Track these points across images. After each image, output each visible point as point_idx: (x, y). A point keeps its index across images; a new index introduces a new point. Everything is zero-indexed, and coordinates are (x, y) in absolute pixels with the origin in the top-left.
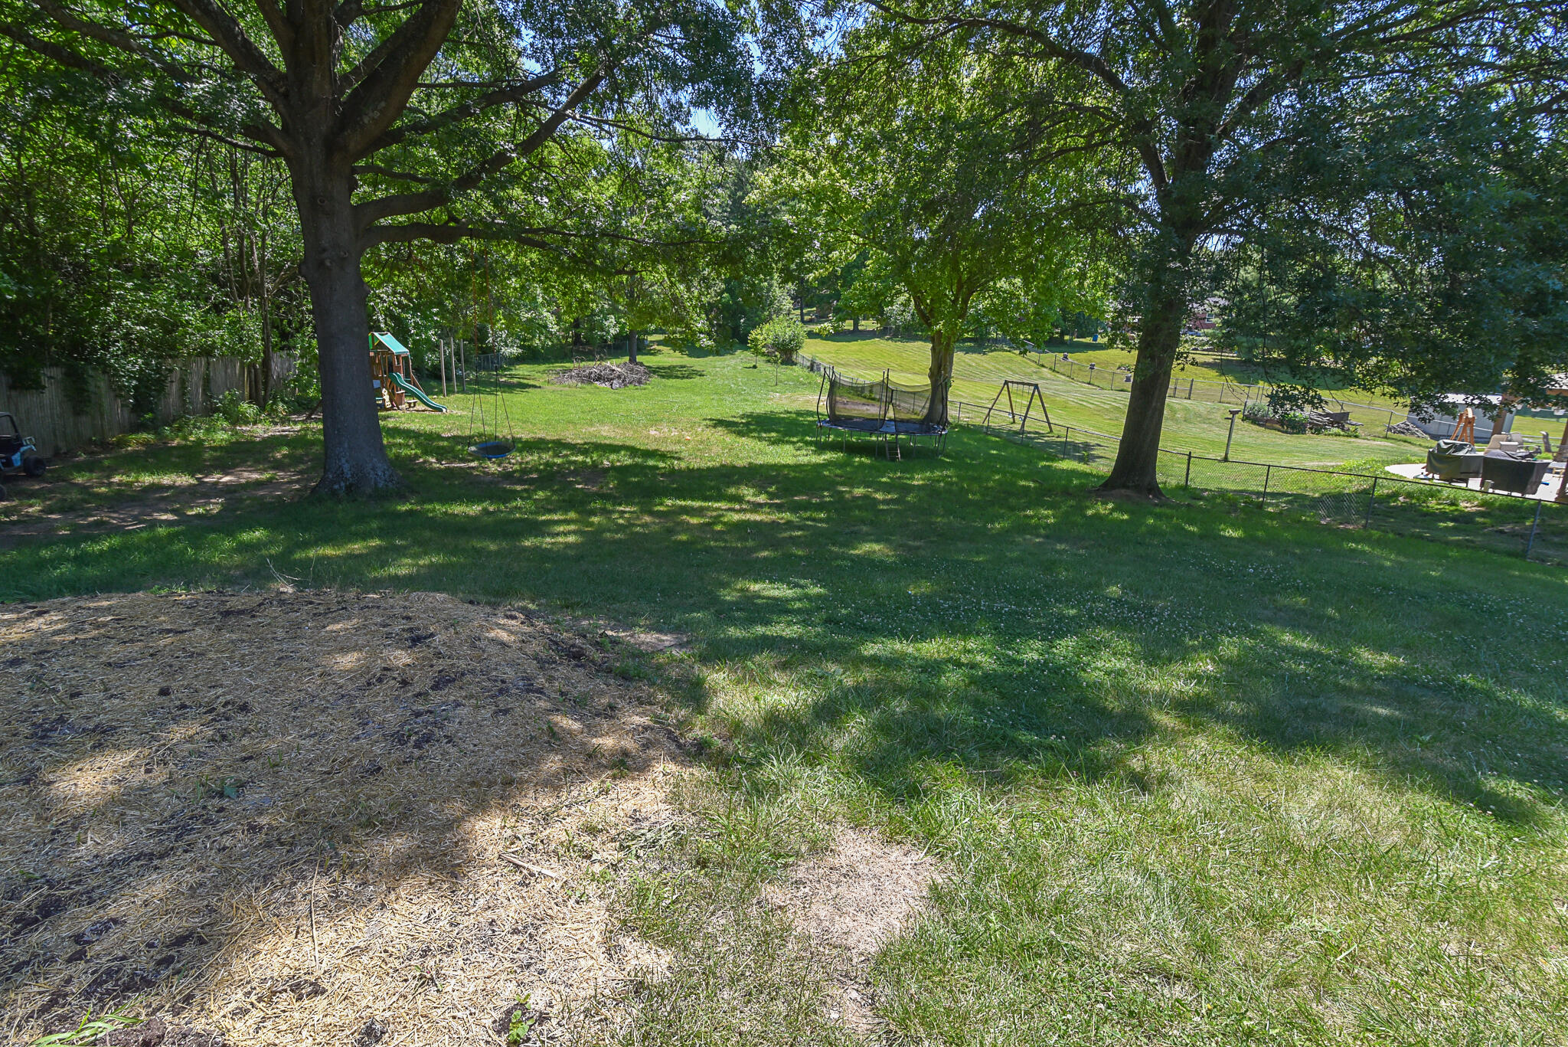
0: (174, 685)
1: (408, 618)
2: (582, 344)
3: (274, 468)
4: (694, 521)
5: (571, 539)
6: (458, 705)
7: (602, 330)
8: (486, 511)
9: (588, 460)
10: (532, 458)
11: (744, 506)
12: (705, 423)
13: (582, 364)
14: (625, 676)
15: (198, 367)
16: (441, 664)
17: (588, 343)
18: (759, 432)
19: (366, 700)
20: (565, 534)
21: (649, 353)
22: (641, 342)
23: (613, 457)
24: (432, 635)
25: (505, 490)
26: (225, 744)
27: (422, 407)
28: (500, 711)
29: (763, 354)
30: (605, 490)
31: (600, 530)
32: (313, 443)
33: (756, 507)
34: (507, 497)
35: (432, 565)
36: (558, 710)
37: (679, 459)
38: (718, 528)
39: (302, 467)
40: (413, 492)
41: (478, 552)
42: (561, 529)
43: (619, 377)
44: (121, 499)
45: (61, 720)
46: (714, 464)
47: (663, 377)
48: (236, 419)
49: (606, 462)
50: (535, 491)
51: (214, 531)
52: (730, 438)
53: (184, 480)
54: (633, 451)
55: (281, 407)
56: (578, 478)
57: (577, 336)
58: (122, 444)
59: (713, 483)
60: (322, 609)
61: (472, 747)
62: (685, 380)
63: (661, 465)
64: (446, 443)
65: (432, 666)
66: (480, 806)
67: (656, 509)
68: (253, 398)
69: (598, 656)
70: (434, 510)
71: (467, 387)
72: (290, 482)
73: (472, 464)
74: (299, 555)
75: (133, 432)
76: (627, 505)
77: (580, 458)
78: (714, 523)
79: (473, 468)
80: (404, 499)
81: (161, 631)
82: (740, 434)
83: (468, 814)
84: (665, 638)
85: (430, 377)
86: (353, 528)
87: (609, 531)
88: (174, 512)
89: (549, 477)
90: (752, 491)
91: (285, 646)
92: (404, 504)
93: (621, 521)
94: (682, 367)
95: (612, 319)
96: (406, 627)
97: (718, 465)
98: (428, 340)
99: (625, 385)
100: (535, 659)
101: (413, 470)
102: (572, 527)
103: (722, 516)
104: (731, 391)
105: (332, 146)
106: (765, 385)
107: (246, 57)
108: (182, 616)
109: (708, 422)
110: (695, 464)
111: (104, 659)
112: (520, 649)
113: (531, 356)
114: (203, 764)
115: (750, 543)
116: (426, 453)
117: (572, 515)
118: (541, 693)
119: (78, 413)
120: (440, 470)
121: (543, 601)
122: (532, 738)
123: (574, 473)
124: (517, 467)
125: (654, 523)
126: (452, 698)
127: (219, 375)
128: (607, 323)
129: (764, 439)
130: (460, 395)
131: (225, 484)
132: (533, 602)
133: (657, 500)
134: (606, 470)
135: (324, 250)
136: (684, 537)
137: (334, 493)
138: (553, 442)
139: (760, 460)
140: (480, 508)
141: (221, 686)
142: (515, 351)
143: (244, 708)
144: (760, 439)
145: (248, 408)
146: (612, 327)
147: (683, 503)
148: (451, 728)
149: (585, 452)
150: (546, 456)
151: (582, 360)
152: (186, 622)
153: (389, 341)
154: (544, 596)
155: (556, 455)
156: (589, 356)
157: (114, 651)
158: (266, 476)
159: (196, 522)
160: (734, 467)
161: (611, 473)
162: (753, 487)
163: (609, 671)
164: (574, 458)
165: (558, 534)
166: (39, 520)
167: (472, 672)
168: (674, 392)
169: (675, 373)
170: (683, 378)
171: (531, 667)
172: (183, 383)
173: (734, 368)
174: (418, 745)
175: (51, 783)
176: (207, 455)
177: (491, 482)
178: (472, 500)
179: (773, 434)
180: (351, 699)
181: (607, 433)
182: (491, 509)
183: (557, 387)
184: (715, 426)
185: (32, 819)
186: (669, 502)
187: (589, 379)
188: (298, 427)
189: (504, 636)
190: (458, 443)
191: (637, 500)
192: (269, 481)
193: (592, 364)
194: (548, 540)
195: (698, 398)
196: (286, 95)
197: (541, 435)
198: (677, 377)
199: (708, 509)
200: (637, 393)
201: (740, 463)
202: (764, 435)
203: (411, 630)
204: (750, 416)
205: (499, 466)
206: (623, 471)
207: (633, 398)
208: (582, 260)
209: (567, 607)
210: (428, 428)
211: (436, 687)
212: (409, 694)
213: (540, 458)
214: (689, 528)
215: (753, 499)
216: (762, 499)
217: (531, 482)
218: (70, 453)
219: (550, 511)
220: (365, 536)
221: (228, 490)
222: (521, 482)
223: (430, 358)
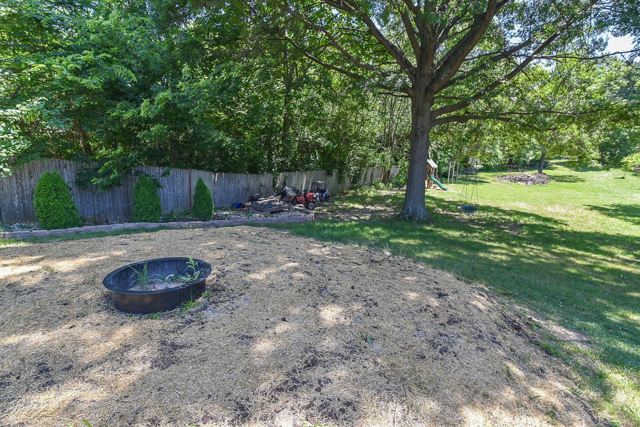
0: (356, 286)
1: (437, 283)
2: (512, 164)
3: (386, 206)
4: (579, 262)
5: (504, 258)
6: (459, 337)
7: (525, 157)
8: (462, 236)
9: (512, 219)
10: (484, 215)
11: (615, 260)
12: (584, 207)
13: (512, 173)
14: (548, 352)
15: (370, 171)
16: (452, 311)
17: (516, 163)
18: (626, 216)
19: (419, 318)
20: (502, 254)
21: (550, 169)
22: (546, 163)
23: (526, 219)
24: (447, 295)
25: (470, 227)
26: (369, 317)
27: (438, 188)
28: (480, 348)
29: (631, 171)
30: (520, 235)
31: (519, 256)
32: (400, 198)
33: (626, 262)
34: (471, 231)
35: (439, 256)
36: (510, 359)
37: (566, 225)
38: (598, 269)
39: (394, 207)
40: (433, 222)
41: (460, 254)
42: (499, 251)
43: (532, 180)
44: (344, 211)
45: (325, 288)
46: (592, 231)
47: (557, 181)
48: (378, 188)
49: (521, 221)
50: (485, 230)
51: (368, 226)
52: (602, 217)
53: (361, 207)
54: (538, 217)
55: (391, 184)
56: (506, 227)
57: (511, 160)
58: (347, 193)
59: (590, 242)
60: (403, 268)
61: (466, 364)
62: (571, 183)
63: (555, 226)
64: (446, 204)
65: (447, 311)
66: (470, 402)
67: (553, 250)
68: (383, 181)
69: (529, 332)
70: (440, 231)
71: (457, 181)
72: (391, 212)
73: (457, 214)
74: (392, 241)
75: (350, 190)
76: (535, 245)
77: (508, 217)
78: (594, 266)
79: (457, 215)
80: (429, 224)
81: (354, 263)
82: (610, 215)
83: (465, 404)
84: (569, 333)
85: (443, 176)
86: (410, 233)
87: (525, 257)
88: (357, 217)
89: (491, 224)
90: (620, 251)
91: (390, 281)
92: (429, 226)
93: (531, 253)
94: (570, 176)
95: (531, 152)
96: (436, 287)
97: (593, 231)
98: (444, 162)
99: (534, 184)
100: (495, 323)
101: (433, 213)
102: (504, 251)
103: (600, 263)
104: (603, 191)
105: (428, 90)
106: (630, 188)
107: (405, 64)
108: (359, 258)
109: (587, 207)
110: (577, 229)
111: (338, 268)
112: (488, 315)
113: (487, 169)
114: (361, 323)
115: (623, 285)
116: (438, 206)
117: (503, 245)
118: (500, 345)
119: (339, 183)
120: (443, 214)
121: (492, 288)
122: (497, 372)
123: (505, 224)
124: (476, 217)
125: (552, 258)
126: (456, 332)
127: (375, 173)
128: (528, 154)
129: (629, 220)
130: (454, 184)
131: (372, 210)
132: (487, 286)
133: (553, 246)
134: (522, 225)
135: (418, 129)
136: (573, 271)
137: (405, 218)
138: (494, 208)
139: (626, 233)
140: (459, 233)
141: (369, 291)
142: (480, 166)
143: (376, 304)
144: (626, 220)
145: (381, 185)
146: (530, 156)
147: (570, 250)
148: (456, 348)
149: (511, 215)
150: (491, 214)
151: (513, 171)
152: (360, 261)
153: (431, 162)
154: (493, 285)
155: (495, 215)
156: (516, 169)
157: (341, 266)
158: (384, 208)
159: (362, 221)
160: (605, 234)
161: (524, 227)
162: (622, 248)
163: (538, 345)
164: (505, 217)
165: (497, 253)
166: (326, 214)
167: (465, 320)
168: (564, 188)
169: (565, 179)
170: (570, 182)
171: (494, 328)
172: (366, 175)
173: (607, 178)
174: (441, 352)
175: (320, 311)
176: (368, 199)
177: (464, 223)
178: (456, 229)
179: (637, 218)
180: (414, 315)
181: (523, 207)
182: (464, 235)
183: (498, 183)
184: (591, 209)
185: (314, 323)
186: (561, 248)
187: (515, 180)
188: (395, 192)
189: (480, 306)
190: (451, 204)
191: (540, 244)
192: (385, 210)
193: (517, 173)
194: (492, 255)
195: (580, 193)
196: (415, 75)
197: (489, 204)
198: (566, 181)
199: (588, 257)
200: (541, 188)
201: (610, 233)
202: (629, 218)
203: (438, 289)
204: (619, 206)
205: (468, 215)
206: (532, 227)
207: (539, 191)
208: (528, 125)
209: (505, 295)
210: (440, 197)
211: (449, 323)
212: (437, 322)
213: (488, 215)
214: (575, 266)
215: (621, 256)
216: (629, 257)
217: (483, 225)
218: (335, 195)
219: (492, 241)
220: (414, 237)
221: (372, 212)
222: (478, 224)
223: (444, 169)
